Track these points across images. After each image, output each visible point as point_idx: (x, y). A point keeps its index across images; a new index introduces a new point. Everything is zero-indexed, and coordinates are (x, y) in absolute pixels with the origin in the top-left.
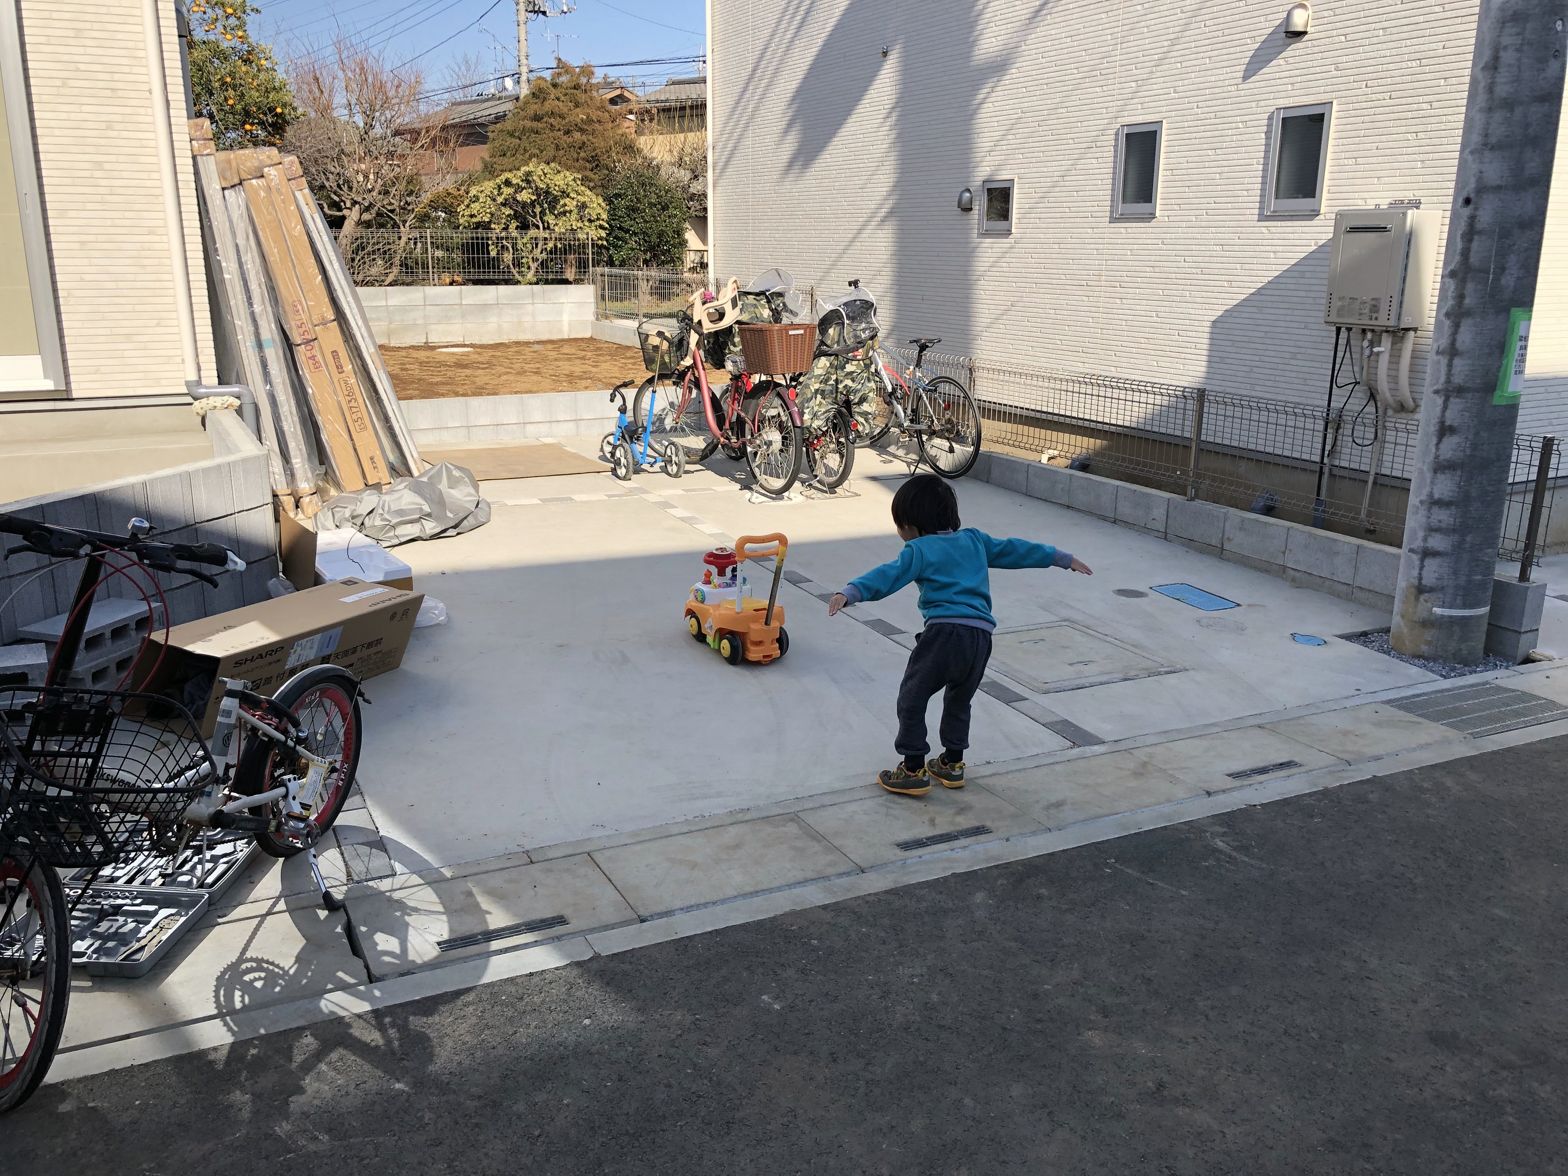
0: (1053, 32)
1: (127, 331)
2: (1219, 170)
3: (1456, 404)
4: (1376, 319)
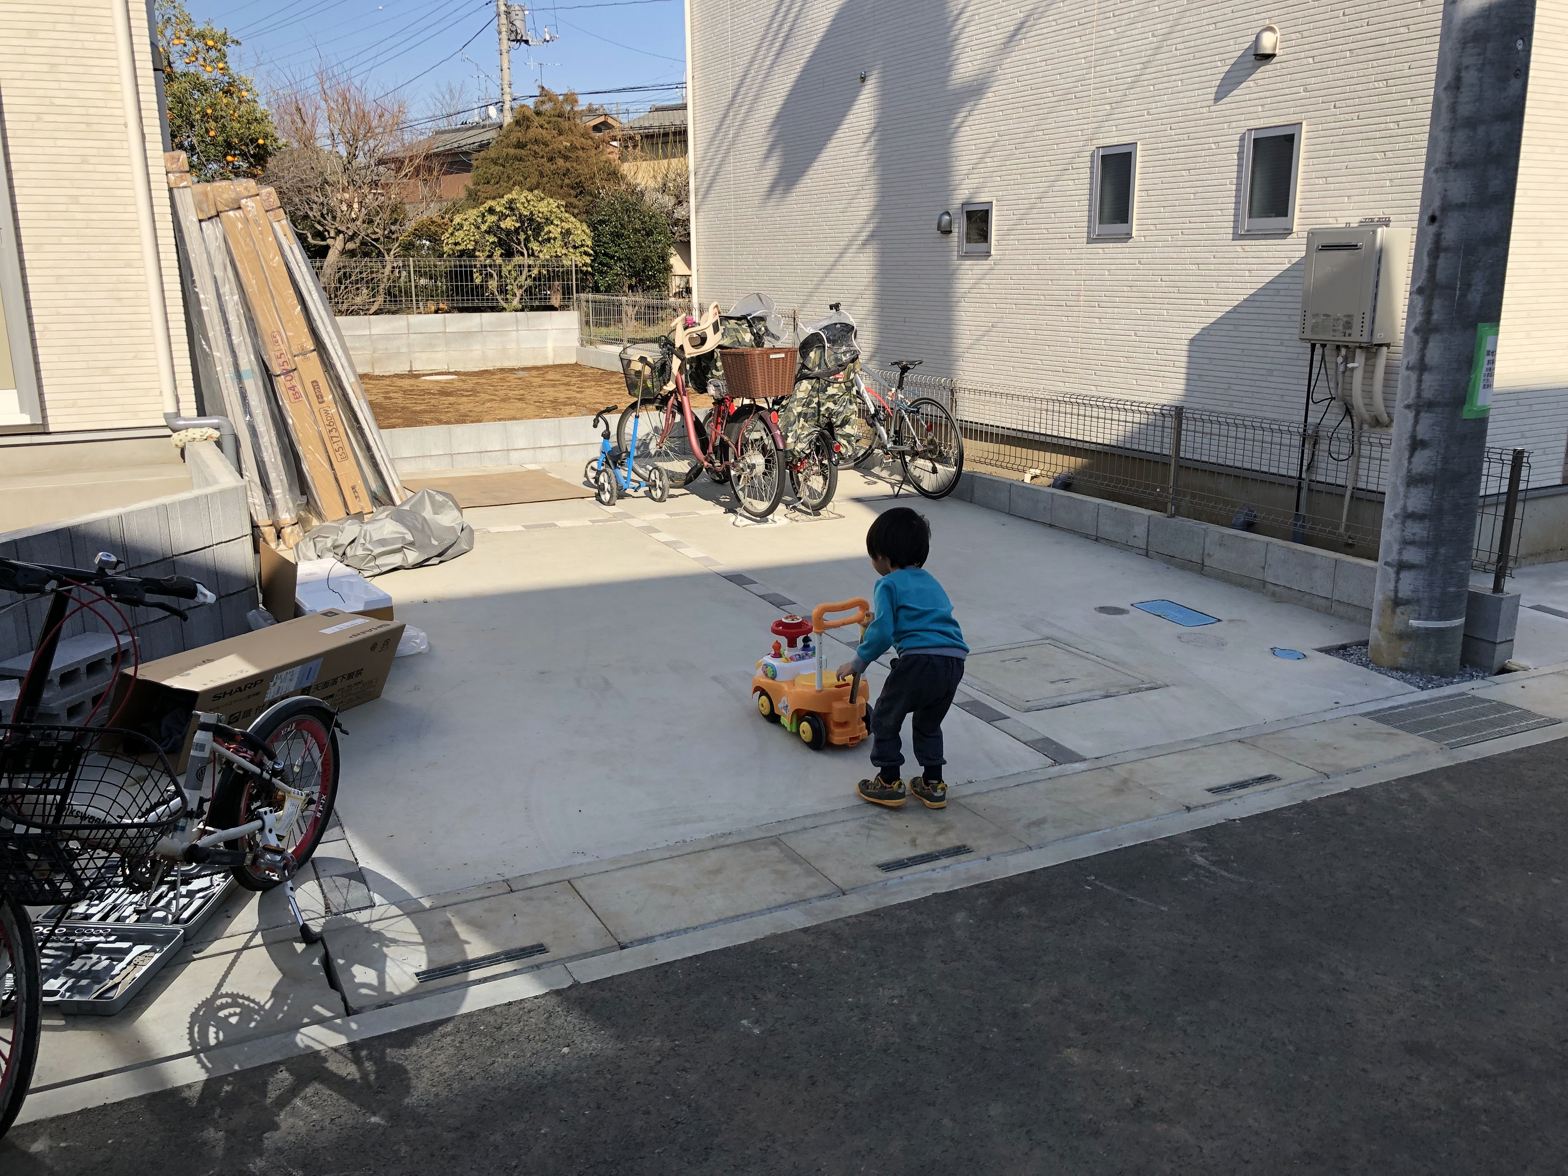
0: (1028, 56)
2: (1193, 190)
3: (1426, 419)
4: (1350, 335)
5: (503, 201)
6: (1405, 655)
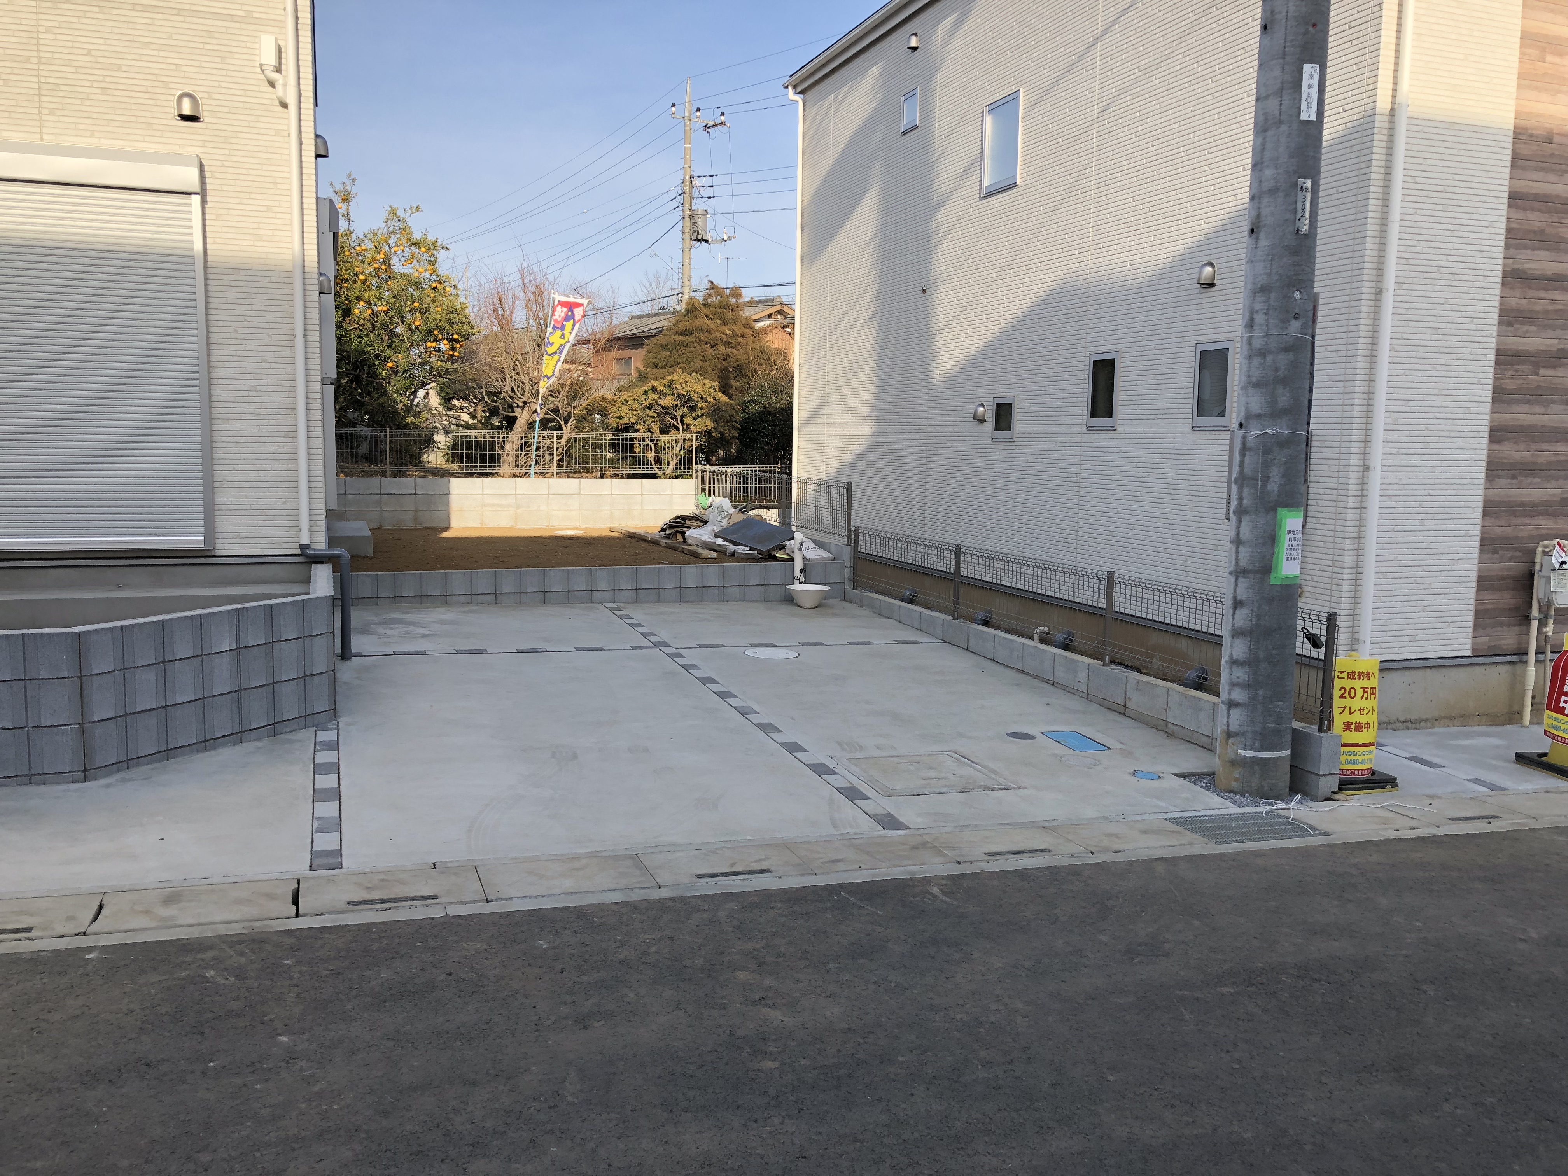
1: (262, 507)
2: (1158, 392)
3: (1243, 583)
5: (665, 382)
6: (1236, 780)
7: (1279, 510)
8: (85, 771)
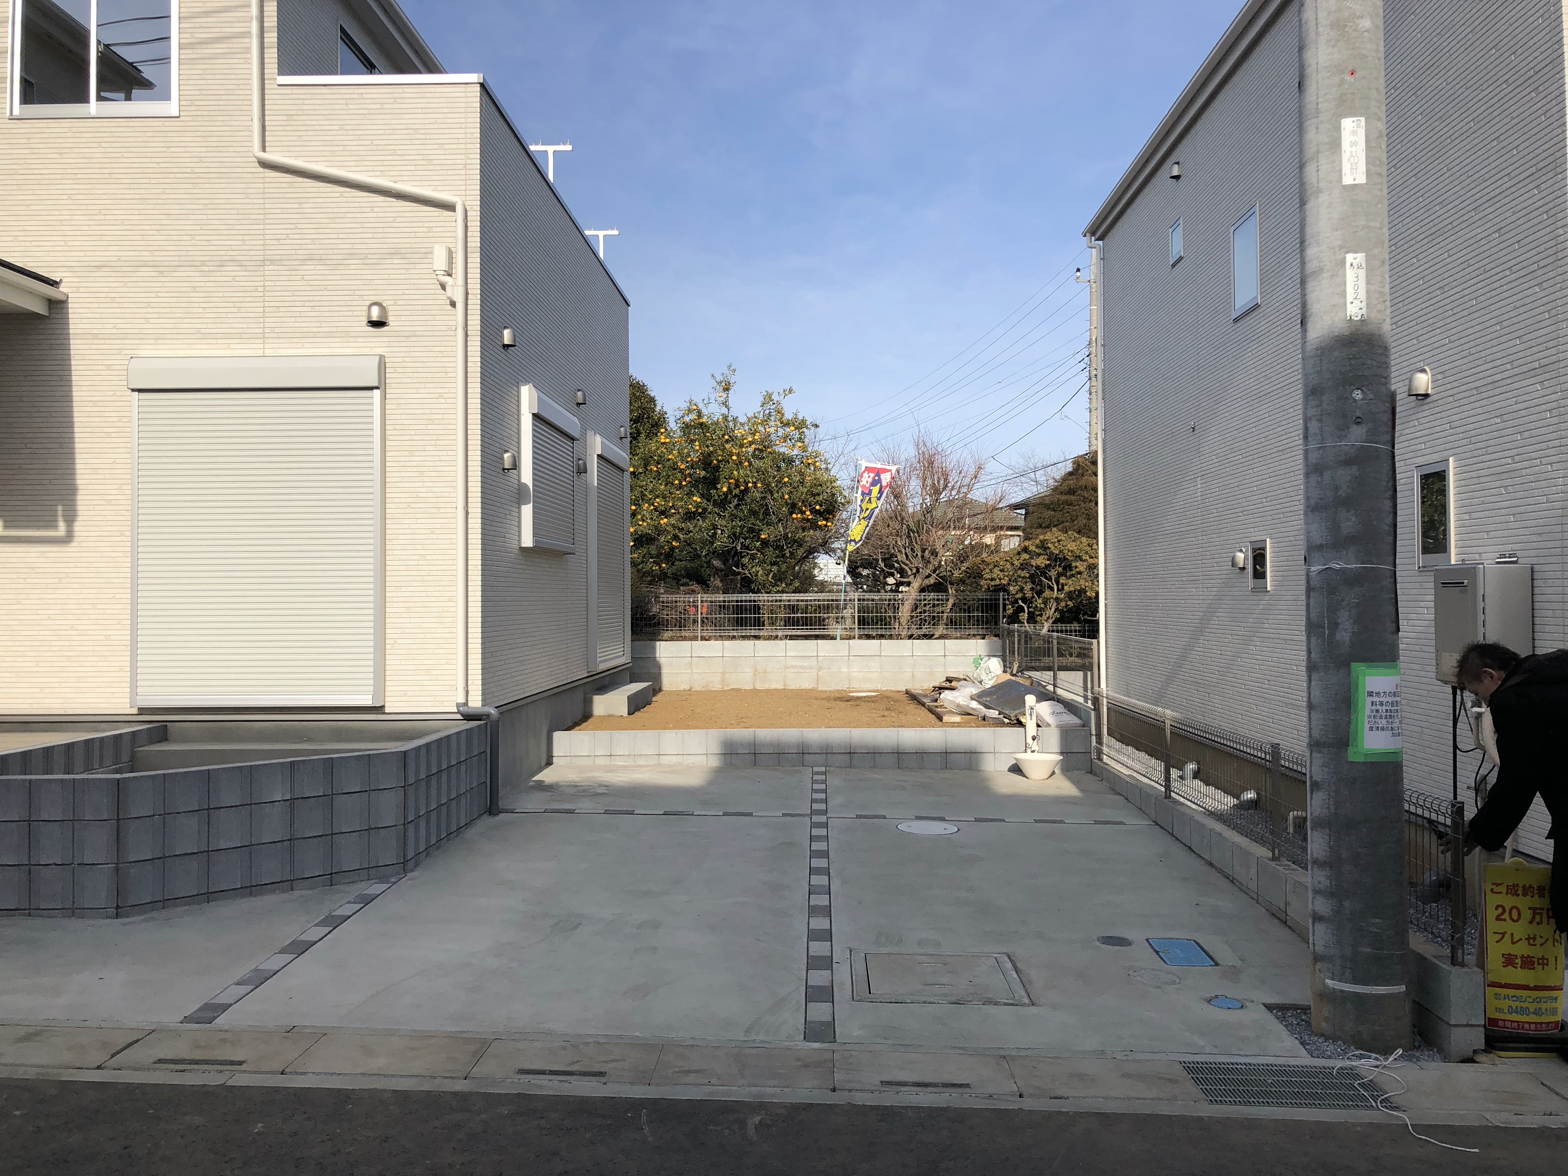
1: (427, 667)
3: (1319, 757)
7: (1354, 665)
8: (118, 907)
